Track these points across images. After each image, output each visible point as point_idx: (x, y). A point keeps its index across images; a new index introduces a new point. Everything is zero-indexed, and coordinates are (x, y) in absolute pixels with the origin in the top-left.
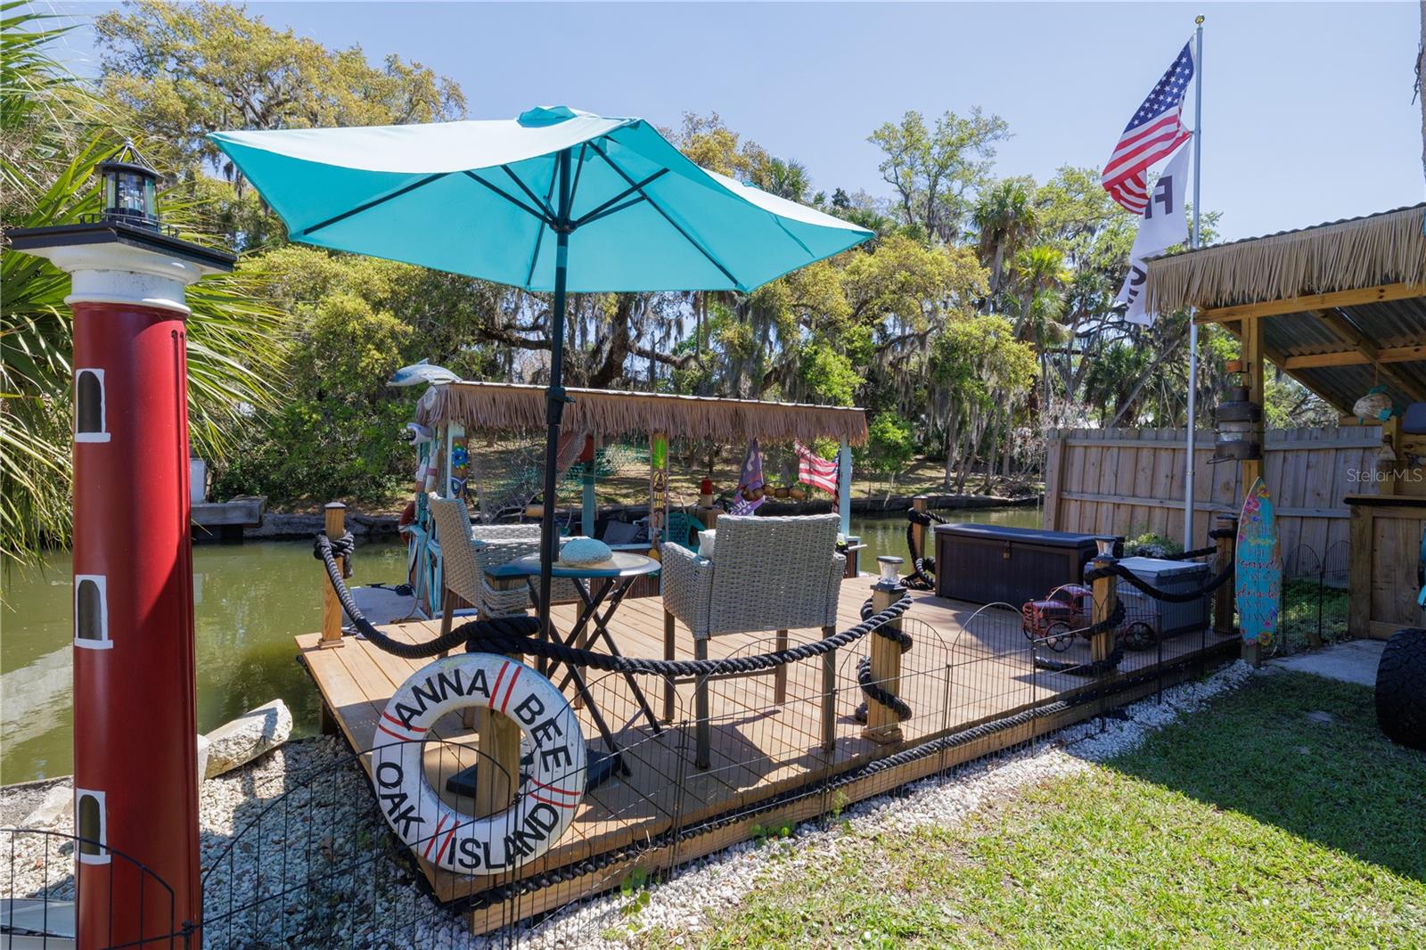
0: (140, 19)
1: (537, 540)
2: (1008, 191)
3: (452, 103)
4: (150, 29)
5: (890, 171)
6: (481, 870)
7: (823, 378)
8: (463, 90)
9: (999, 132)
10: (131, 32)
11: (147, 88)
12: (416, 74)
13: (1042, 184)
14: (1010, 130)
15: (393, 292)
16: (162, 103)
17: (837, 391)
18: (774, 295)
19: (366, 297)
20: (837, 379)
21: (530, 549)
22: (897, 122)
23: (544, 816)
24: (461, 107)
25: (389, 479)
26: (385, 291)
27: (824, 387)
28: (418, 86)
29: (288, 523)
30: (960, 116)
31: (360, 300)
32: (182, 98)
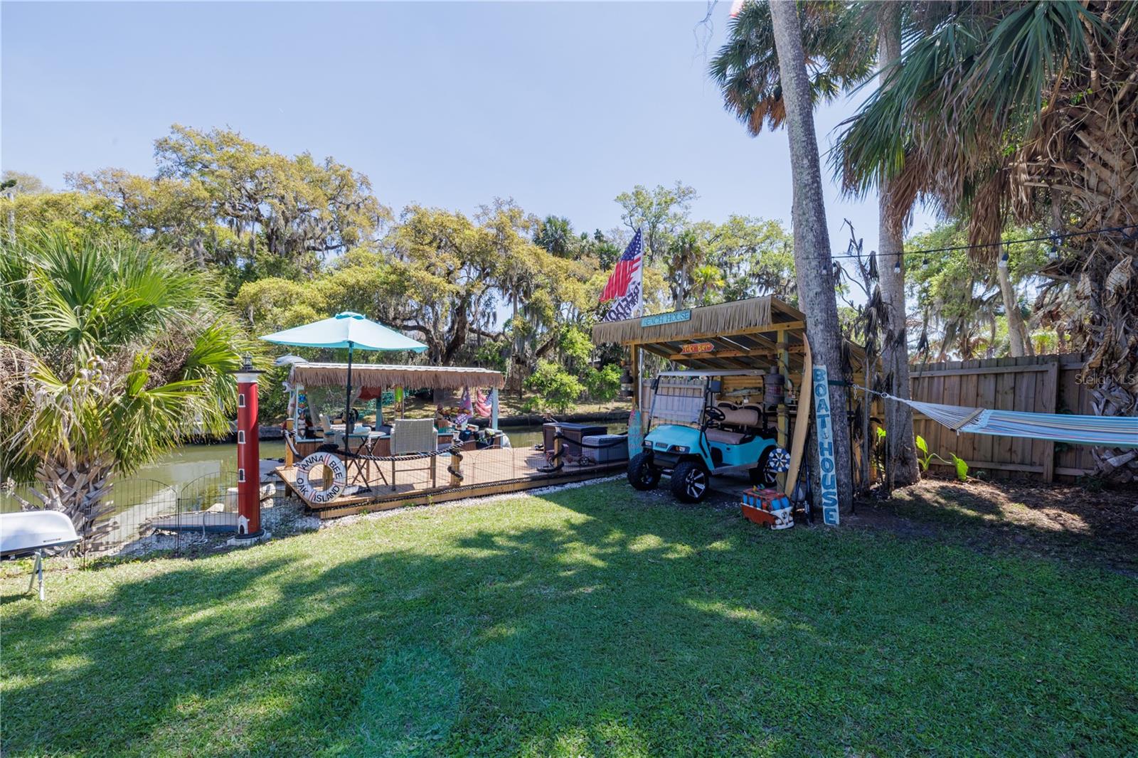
0: (181, 142)
1: (345, 429)
2: (687, 235)
3: (364, 187)
4: (188, 148)
5: (627, 219)
6: (322, 502)
7: (571, 345)
8: (370, 180)
9: (691, 195)
10: (176, 150)
11: (186, 184)
12: (341, 172)
13: (719, 224)
14: (698, 195)
15: (328, 303)
16: (196, 194)
17: (579, 352)
18: (541, 300)
19: (313, 306)
20: (580, 346)
21: (343, 432)
22: (630, 191)
23: (337, 489)
24: (369, 189)
25: (327, 406)
26: (323, 302)
27: (571, 351)
28: (343, 177)
29: (269, 431)
30: (667, 189)
31: (310, 308)
32: (206, 189)
